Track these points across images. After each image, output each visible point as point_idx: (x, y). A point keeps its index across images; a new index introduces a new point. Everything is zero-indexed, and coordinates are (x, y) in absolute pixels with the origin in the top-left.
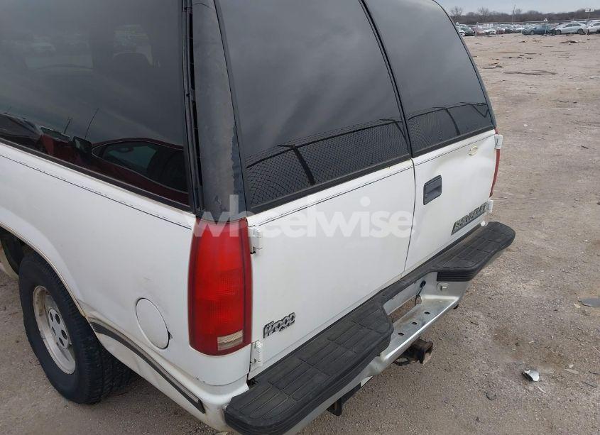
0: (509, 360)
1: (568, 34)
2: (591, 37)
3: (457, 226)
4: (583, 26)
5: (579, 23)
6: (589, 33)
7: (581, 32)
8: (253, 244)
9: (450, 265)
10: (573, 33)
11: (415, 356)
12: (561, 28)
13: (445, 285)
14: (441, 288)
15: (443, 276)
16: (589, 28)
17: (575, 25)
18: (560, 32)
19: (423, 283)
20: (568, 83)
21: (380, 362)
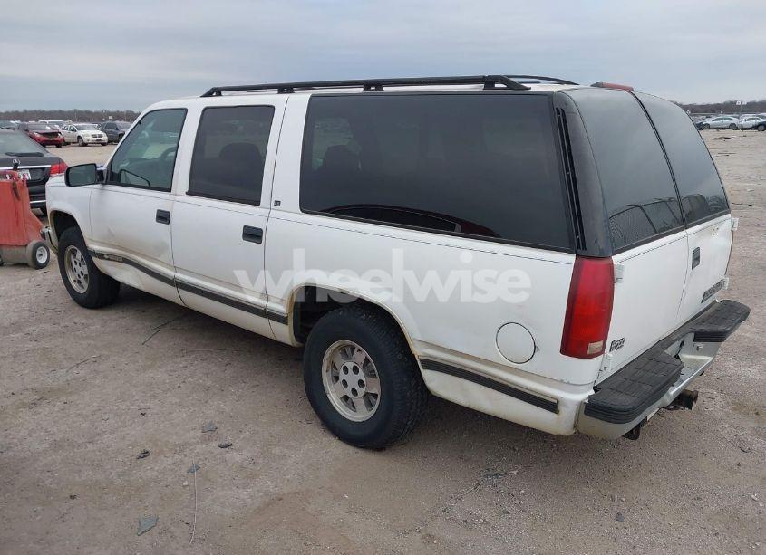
0: (754, 425)
1: (718, 129)
2: (746, 132)
3: (706, 295)
4: (735, 121)
5: (729, 116)
6: (743, 129)
7: (733, 127)
8: (616, 276)
9: (705, 328)
10: (724, 128)
11: (683, 403)
12: (709, 121)
13: (701, 345)
14: (698, 349)
15: (699, 337)
16: (743, 122)
17: (726, 119)
18: (708, 127)
19: (682, 343)
20: (737, 184)
21: (669, 395)
